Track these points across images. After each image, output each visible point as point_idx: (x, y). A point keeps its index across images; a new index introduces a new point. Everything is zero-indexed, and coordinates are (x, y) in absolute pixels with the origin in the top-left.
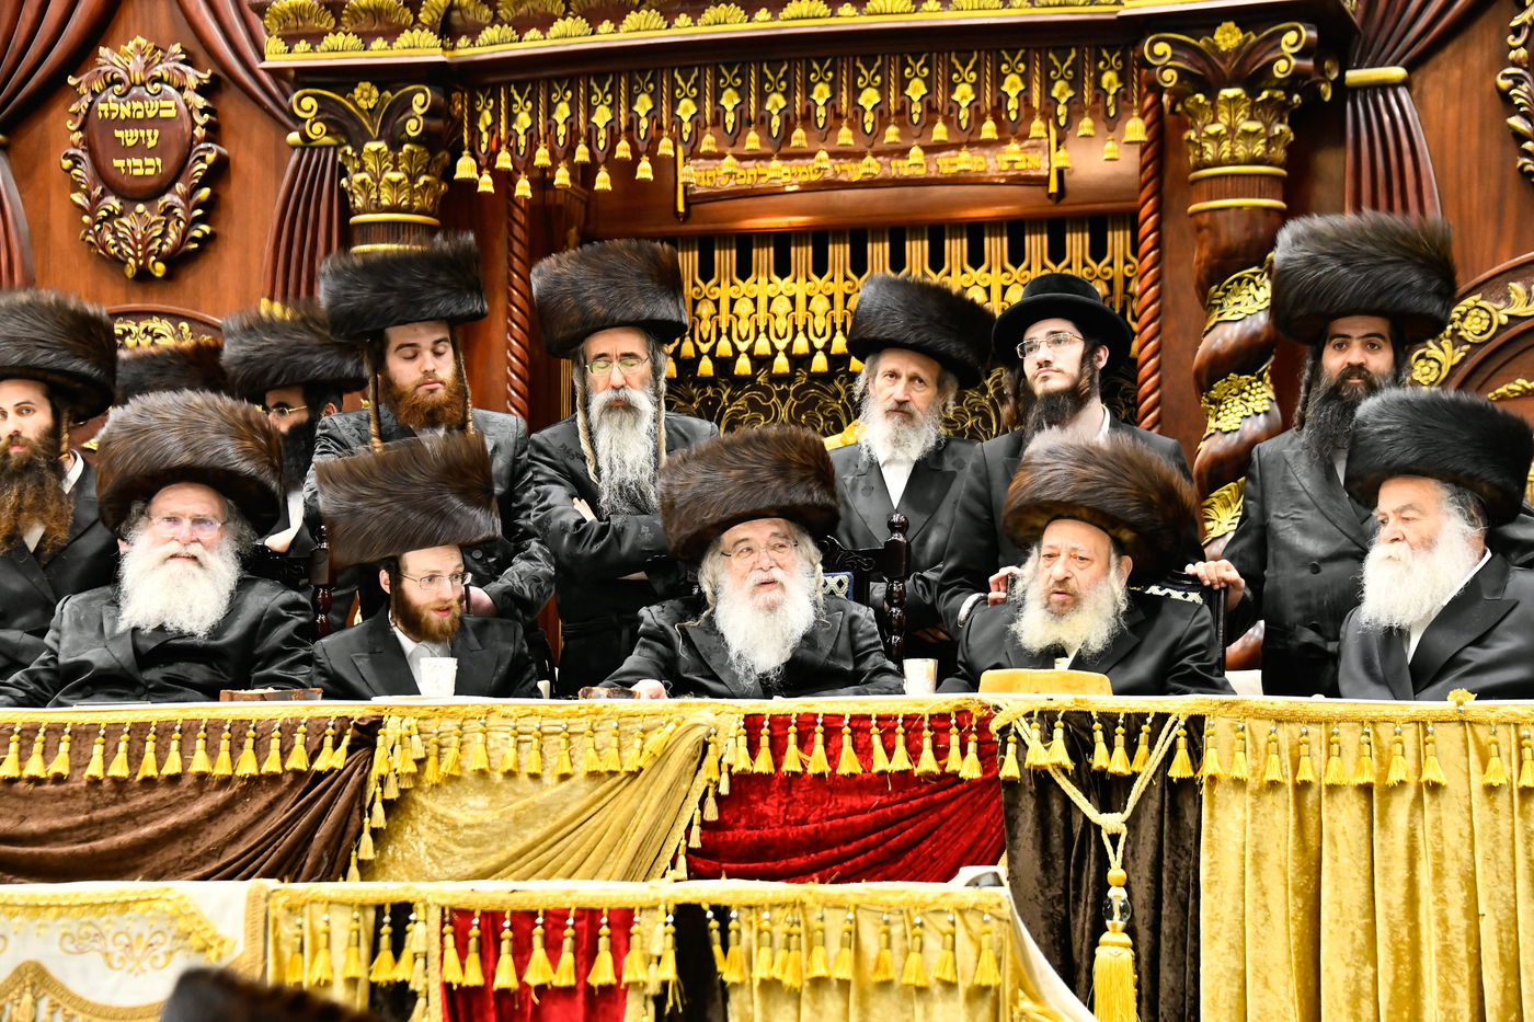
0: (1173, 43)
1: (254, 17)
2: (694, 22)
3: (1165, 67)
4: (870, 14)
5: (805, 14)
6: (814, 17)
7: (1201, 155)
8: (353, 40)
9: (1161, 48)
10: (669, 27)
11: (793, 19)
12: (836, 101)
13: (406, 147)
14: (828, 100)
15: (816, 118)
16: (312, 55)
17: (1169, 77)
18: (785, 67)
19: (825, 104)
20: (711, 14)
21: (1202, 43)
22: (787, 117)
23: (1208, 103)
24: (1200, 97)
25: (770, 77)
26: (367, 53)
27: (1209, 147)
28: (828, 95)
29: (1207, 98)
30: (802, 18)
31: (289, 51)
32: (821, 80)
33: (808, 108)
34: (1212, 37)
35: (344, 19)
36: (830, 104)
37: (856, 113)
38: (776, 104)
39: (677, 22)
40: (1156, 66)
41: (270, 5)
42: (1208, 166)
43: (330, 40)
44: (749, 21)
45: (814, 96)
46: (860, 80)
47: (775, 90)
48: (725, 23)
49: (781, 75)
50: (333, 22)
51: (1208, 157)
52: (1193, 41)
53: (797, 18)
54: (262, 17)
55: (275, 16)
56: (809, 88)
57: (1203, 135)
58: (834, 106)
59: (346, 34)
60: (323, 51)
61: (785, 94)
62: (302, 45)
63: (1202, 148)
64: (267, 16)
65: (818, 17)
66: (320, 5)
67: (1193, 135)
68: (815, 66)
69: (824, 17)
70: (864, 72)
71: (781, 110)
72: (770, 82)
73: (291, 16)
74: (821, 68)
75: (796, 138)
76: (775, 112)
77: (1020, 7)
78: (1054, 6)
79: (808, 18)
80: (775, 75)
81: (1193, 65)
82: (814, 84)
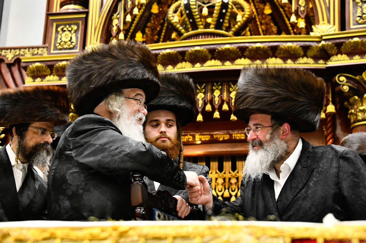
0: (347, 77)
1: (23, 72)
2: (174, 68)
3: (344, 85)
4: (236, 65)
5: (213, 65)
6: (216, 66)
7: (357, 118)
8: (56, 78)
9: (342, 78)
10: (165, 70)
11: (209, 66)
12: (222, 96)
13: (71, 114)
14: (219, 95)
15: (215, 101)
16: (42, 82)
17: (346, 88)
18: (204, 85)
19: (218, 97)
20: (179, 65)
21: (357, 78)
22: (205, 101)
23: (359, 99)
24: (356, 97)
25: (199, 88)
26: (60, 81)
27: (360, 114)
28: (219, 93)
29: (359, 97)
30: (212, 66)
31: (34, 81)
32: (217, 89)
33: (212, 98)
34: (361, 75)
35: (54, 71)
36: (220, 96)
37: (229, 99)
38: (201, 96)
39: (168, 68)
40: (340, 85)
41: (29, 66)
42: (360, 121)
43: (48, 78)
44: (193, 67)
45: (215, 94)
46: (231, 89)
47: (201, 92)
48: (184, 68)
49: (203, 87)
50: (50, 72)
51: (360, 118)
52: (354, 77)
53: (210, 66)
54: (26, 71)
55: (30, 70)
56: (212, 91)
57: (358, 110)
58: (221, 97)
59: (54, 76)
60: (45, 81)
61: (204, 93)
62: (39, 79)
63: (356, 115)
64: (28, 70)
65: (218, 66)
66: (46, 66)
67: (353, 111)
68: (215, 84)
69: (220, 66)
70: (232, 86)
71: (202, 99)
72: (199, 89)
73: (36, 70)
74: (217, 84)
75: (208, 107)
76: (200, 99)
77: (290, 64)
78: (302, 64)
79: (214, 66)
80: (201, 87)
81: (353, 85)
82: (214, 90)
